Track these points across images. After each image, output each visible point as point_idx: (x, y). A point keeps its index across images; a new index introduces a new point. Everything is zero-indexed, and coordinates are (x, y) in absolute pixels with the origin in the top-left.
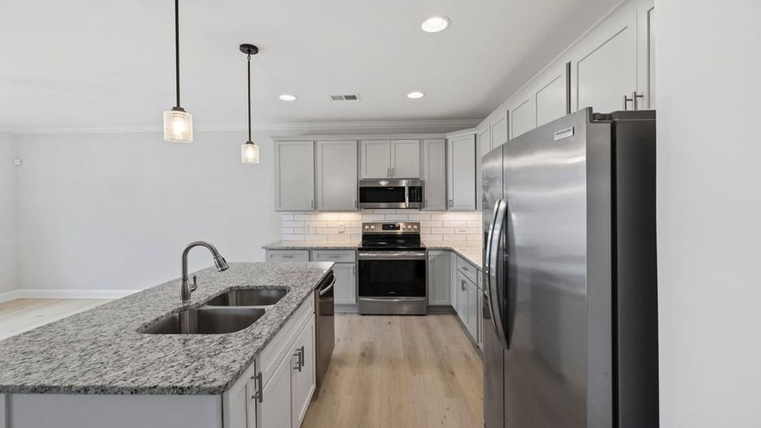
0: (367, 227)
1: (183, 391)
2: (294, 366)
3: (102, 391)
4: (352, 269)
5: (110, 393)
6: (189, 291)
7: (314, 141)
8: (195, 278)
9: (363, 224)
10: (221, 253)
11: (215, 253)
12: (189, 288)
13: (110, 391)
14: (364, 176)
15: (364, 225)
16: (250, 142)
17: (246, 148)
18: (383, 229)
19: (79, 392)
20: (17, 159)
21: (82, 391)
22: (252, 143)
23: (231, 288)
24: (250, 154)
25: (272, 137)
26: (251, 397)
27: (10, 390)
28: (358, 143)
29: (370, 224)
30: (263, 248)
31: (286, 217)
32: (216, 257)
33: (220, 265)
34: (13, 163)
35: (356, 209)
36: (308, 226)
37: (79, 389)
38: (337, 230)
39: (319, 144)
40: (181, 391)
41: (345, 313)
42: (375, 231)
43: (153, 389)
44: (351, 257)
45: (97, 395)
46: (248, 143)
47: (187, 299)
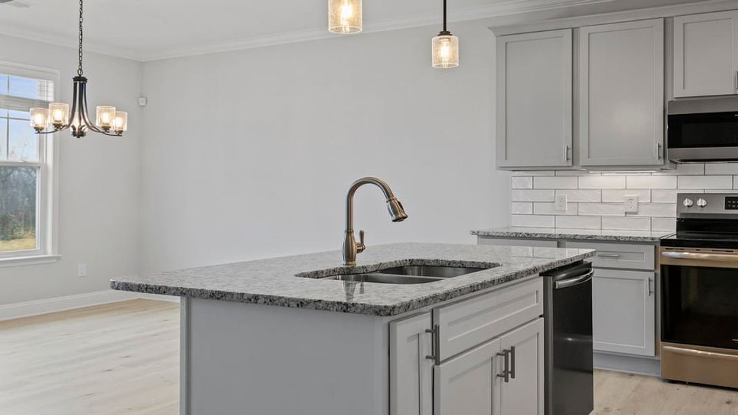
0: (687, 202)
1: (347, 308)
2: (499, 373)
3: (270, 301)
4: (646, 283)
5: (277, 305)
6: (355, 250)
7: (573, 30)
8: (362, 234)
9: (679, 195)
10: (397, 195)
11: (388, 194)
12: (355, 248)
13: (277, 302)
14: (678, 92)
15: (681, 197)
16: (445, 32)
17: (439, 43)
18: (727, 208)
19: (250, 300)
20: (142, 97)
21: (253, 300)
22: (448, 33)
23: (411, 261)
24: (445, 51)
25: (493, 29)
26: (425, 356)
27: (193, 294)
28: (667, 23)
29: (694, 197)
30: (473, 233)
31: (519, 181)
32: (390, 200)
33: (396, 213)
34: (138, 103)
35: (661, 162)
36: (562, 200)
37: (250, 297)
38: (622, 209)
39: (583, 34)
40: (345, 307)
41: (632, 375)
42: (705, 211)
43: (318, 303)
44: (647, 260)
45: (266, 305)
46: (442, 34)
47: (352, 261)
